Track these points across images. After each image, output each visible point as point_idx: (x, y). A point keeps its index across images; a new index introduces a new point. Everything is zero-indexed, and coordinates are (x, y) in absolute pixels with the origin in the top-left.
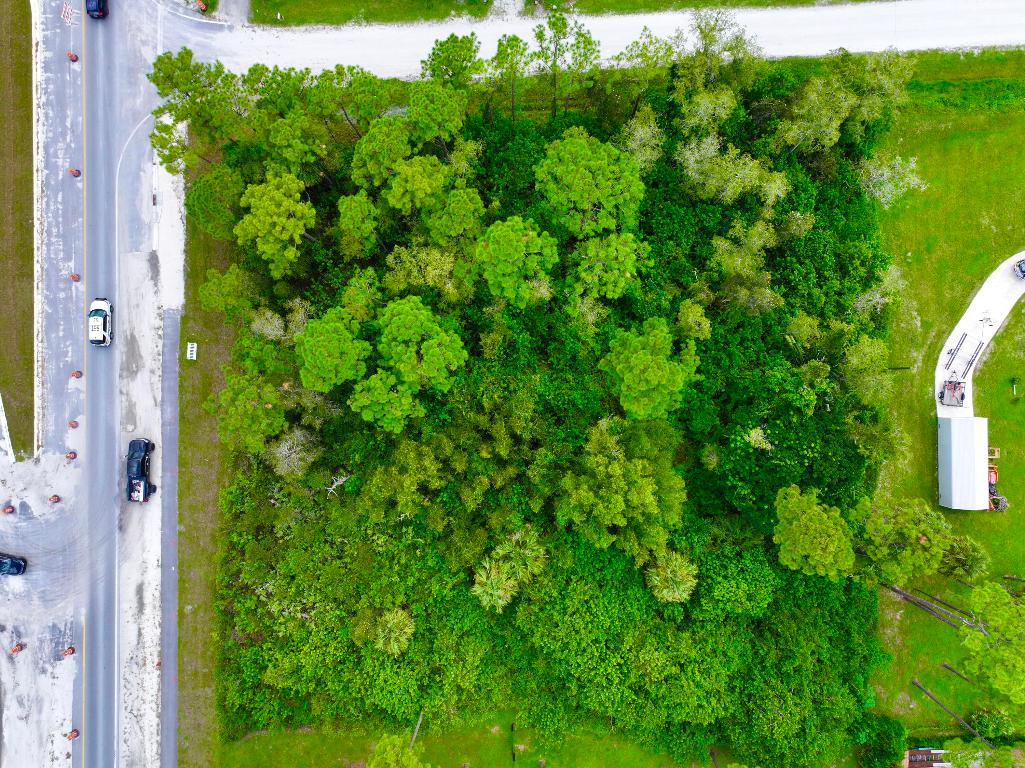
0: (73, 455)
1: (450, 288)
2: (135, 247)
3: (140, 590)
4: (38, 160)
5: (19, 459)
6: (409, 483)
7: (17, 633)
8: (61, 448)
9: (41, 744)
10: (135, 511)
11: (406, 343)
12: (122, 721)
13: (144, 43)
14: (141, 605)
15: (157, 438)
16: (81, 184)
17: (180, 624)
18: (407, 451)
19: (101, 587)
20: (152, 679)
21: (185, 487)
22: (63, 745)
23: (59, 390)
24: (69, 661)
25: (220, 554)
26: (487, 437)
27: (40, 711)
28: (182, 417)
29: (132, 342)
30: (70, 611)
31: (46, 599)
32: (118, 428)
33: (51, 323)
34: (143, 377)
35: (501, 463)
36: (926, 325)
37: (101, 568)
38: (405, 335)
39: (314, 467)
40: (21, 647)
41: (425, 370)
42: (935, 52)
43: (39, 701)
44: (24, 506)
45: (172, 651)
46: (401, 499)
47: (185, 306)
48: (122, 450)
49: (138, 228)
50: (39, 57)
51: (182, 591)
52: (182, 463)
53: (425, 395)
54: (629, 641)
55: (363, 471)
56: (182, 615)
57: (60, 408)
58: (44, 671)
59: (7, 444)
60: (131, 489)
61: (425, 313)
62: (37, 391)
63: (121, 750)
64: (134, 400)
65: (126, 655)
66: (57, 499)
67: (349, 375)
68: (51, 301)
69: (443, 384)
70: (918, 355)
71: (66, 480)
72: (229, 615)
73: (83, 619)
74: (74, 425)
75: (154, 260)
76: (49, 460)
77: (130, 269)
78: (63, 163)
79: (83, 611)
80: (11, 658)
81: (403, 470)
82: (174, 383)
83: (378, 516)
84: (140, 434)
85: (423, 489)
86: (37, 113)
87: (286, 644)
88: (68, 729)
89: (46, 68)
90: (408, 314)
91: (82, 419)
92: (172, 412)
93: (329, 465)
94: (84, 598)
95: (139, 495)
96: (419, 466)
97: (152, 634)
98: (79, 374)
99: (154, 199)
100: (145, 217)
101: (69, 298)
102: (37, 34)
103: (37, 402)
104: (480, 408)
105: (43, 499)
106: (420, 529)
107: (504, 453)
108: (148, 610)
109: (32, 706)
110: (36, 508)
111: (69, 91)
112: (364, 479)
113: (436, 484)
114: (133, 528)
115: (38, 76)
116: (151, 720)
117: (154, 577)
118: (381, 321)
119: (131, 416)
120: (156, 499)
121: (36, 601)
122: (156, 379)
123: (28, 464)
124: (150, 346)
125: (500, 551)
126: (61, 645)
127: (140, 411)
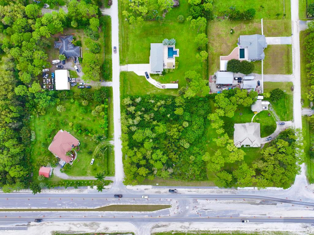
0: (171, 200)
1: (151, 151)
2: (144, 192)
3: (189, 191)
4: (132, 204)
5: (171, 207)
6: (174, 156)
7: (194, 207)
8: (170, 201)
9: (208, 204)
10: (178, 192)
11: (158, 156)
12: (205, 194)
13: (117, 190)
14: (191, 191)
15: (169, 189)
16: (135, 199)
17: (193, 186)
18: (170, 156)
19: (188, 196)
20: (200, 190)
21: (175, 185)
22: (209, 201)
23: (162, 202)
24: (198, 200)
25: (184, 181)
26: (168, 147)
27: (204, 204)
28: (166, 186)
29: (156, 192)
30: (191, 200)
31: (190, 204)
32: (167, 194)
33: (154, 203)
34: (161, 191)
35: (172, 145)
36: (155, 89)
37: (186, 196)
38: (157, 157)
39: (172, 168)
40: (196, 207)
41: (161, 155)
42: (120, 88)
43: (203, 204)
44: (177, 206)
45: (196, 187)
46: (176, 157)
47: (152, 185)
48: (170, 193)
49: (141, 191)
50: (119, 204)
51: (189, 186)
52: (172, 186)
53: (163, 154)
54: (193, 130)
55: (173, 162)
56: (192, 186)
57: (165, 202)
58: (199, 204)
59: (169, 208)
60: (175, 192)
61: (154, 154)
62: (162, 205)
63: (209, 194)
64: (163, 192)
65: (197, 193)
66: (177, 202)
67: (161, 163)
68: (151, 203)
69: (162, 152)
70: (159, 91)
71: (174, 201)
72: (192, 179)
73: (192, 199)
74: (167, 200)
75: (145, 189)
76: (171, 203)
77: (147, 192)
78: (132, 201)
79: (191, 199)
80: (197, 208)
81: (172, 157)
82: (161, 187)
83: (178, 160)
84: (168, 191)
85: (175, 154)
86: (126, 204)
87: (195, 172)
88: (207, 201)
89: (120, 203)
90: (154, 156)
91: (166, 199)
92: (165, 187)
93: (172, 166)
94: (189, 199)
95: (176, 191)
96: (172, 155)
97: (194, 190)
98: (160, 199)
99: (138, 189)
100: (140, 190)
101: (150, 200)
102: (116, 204)
103: (164, 205)
104: (165, 147)
105: (177, 204)
106: (180, 155)
107: (170, 145)
108: (191, 190)
109: (203, 205)
110: (178, 205)
111: (123, 200)
112: (174, 162)
113: (174, 153)
114: (181, 192)
115: (121, 204)
116: (205, 190)
117: (187, 189)
118: (155, 159)
119: (166, 192)
120: (176, 189)
121: (190, 205)
122: (161, 189)
123: (172, 206)
124: (157, 190)
125: (182, 145)
126: (195, 201)
127: (165, 191)
